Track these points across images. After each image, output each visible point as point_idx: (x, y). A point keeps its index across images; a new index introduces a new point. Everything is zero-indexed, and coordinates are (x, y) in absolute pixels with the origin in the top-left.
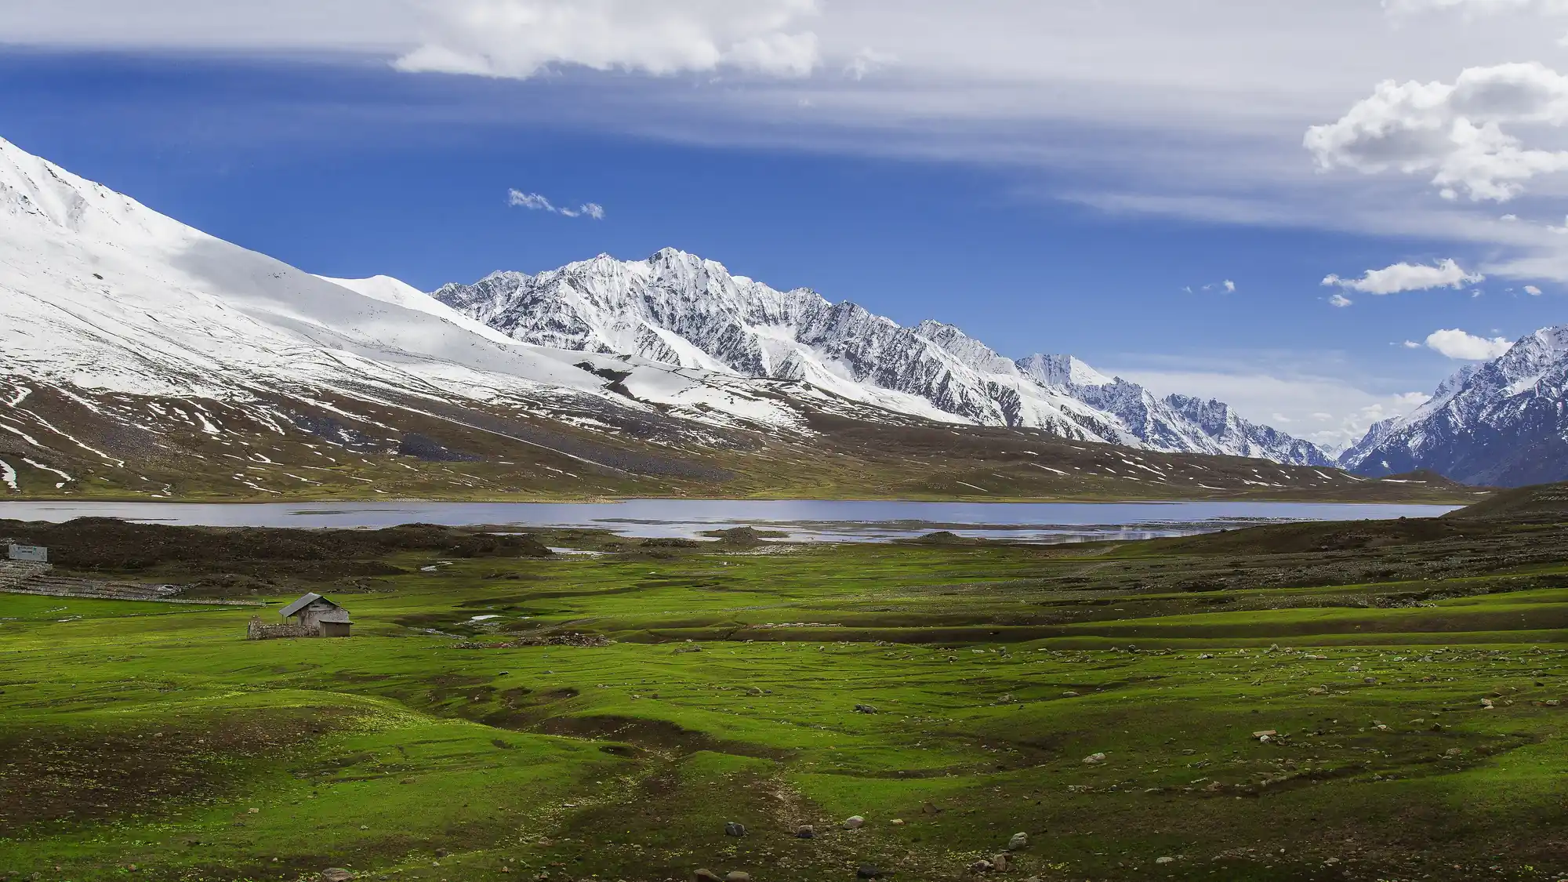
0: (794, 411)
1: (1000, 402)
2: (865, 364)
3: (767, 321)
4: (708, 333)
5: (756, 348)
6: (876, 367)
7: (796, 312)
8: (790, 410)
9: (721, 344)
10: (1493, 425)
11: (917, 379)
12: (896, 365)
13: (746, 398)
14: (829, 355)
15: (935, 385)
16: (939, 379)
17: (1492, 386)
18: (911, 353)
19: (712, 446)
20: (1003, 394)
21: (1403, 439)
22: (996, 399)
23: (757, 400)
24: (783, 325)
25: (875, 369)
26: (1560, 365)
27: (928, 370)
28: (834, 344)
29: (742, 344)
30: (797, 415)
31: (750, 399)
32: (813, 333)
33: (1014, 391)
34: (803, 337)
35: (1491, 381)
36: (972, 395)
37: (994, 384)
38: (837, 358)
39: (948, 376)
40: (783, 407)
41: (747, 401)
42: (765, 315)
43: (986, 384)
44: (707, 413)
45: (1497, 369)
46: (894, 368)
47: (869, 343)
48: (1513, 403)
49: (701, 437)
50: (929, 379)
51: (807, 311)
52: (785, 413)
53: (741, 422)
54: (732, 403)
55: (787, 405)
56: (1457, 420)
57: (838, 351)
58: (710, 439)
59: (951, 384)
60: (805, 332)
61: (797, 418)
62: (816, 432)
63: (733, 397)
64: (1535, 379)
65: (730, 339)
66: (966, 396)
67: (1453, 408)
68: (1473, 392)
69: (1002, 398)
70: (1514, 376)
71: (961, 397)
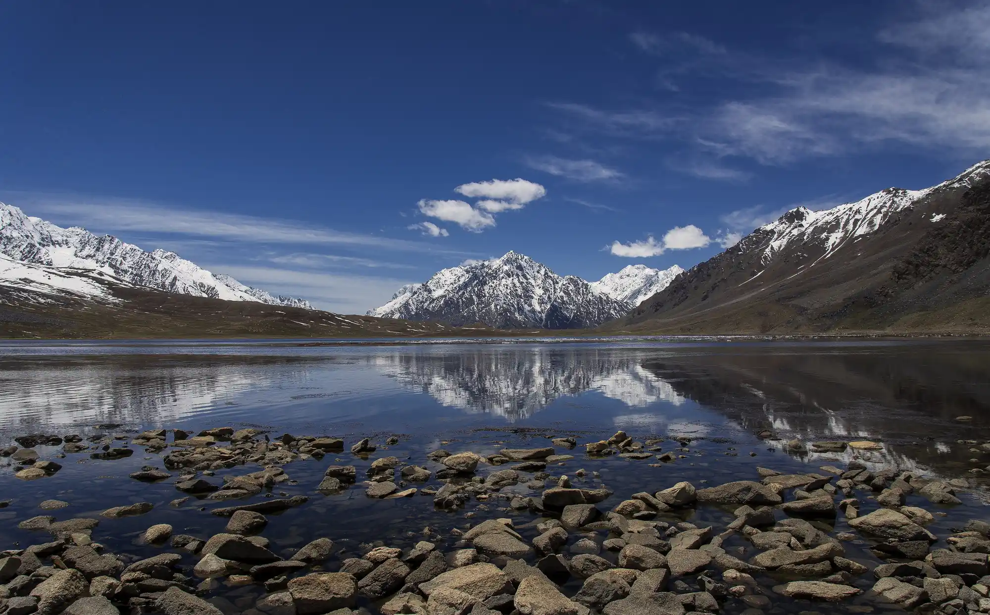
0: (100, 285)
1: (206, 294)
2: (122, 270)
3: (54, 244)
4: (13, 248)
5: (49, 257)
6: (130, 273)
7: (74, 240)
8: (97, 284)
9: (23, 254)
10: (430, 309)
11: (156, 280)
12: (143, 272)
13: (61, 276)
14: (98, 265)
15: (167, 283)
16: (170, 280)
17: (426, 293)
18: (151, 265)
19: (42, 304)
20: (208, 289)
21: (390, 316)
22: (204, 292)
23: (70, 277)
24: (65, 246)
25: (128, 274)
26: (453, 284)
27: (163, 274)
28: (100, 258)
29: (39, 256)
30: (103, 288)
31: (64, 277)
32: (85, 252)
33: (214, 288)
34: (79, 254)
35: (425, 291)
36: (190, 289)
37: (202, 284)
38: (103, 267)
39: (175, 279)
40: (91, 283)
41: (62, 278)
42: (52, 241)
43: (197, 284)
44: (31, 284)
45: (427, 286)
46: (141, 273)
47: (124, 258)
48: (438, 300)
49: (32, 297)
50: (164, 280)
51: (81, 240)
52: (93, 287)
53: (60, 291)
54: (49, 279)
55: (94, 281)
56: (413, 307)
57: (104, 263)
58: (40, 299)
59: (177, 283)
60: (80, 252)
61: (103, 290)
62: (120, 299)
63: (50, 275)
64: (443, 290)
65: (29, 252)
66: (187, 289)
67: (411, 302)
68: (418, 296)
69: (208, 291)
70: (435, 289)
71: (184, 290)
